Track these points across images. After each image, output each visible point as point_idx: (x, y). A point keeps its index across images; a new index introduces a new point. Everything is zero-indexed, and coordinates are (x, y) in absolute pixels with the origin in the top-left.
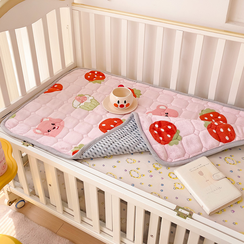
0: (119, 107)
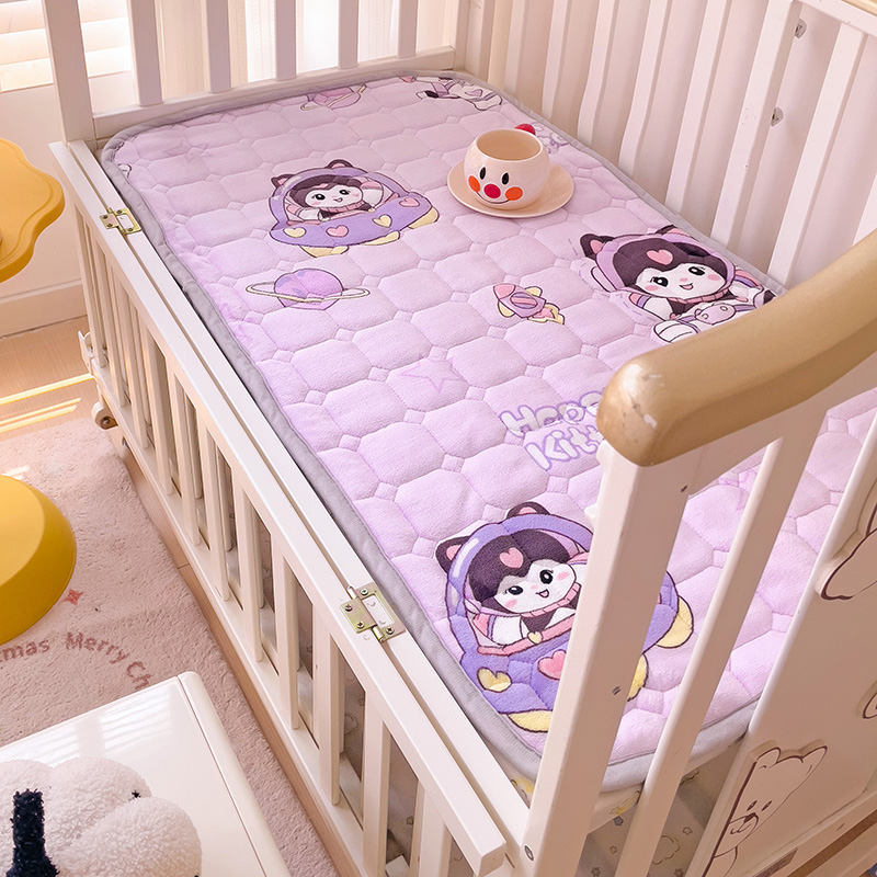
0: (482, 191)
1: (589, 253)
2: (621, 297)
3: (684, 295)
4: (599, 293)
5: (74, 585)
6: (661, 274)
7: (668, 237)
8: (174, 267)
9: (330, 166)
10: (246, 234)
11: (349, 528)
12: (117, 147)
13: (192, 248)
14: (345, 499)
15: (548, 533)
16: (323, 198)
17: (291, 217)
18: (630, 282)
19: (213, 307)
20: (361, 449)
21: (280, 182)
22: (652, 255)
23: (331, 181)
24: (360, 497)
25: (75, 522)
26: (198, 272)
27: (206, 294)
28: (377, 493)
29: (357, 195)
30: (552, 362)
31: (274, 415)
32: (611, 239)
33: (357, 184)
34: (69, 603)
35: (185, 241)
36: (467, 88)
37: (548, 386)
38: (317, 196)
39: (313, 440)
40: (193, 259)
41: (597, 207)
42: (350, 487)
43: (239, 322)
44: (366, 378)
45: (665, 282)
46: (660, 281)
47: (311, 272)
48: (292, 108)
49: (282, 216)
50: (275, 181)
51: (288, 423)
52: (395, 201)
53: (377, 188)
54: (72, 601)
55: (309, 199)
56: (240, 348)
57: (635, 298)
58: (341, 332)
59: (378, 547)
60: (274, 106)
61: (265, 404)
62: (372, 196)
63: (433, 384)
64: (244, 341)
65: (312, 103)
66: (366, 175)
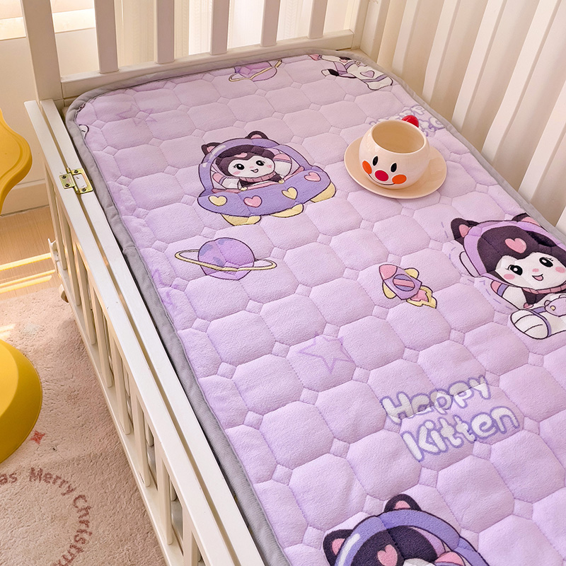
0: (373, 174)
1: (458, 237)
2: (483, 283)
3: (536, 286)
4: (466, 278)
5: (38, 427)
6: (517, 263)
7: (523, 225)
8: (118, 229)
9: (249, 137)
10: (178, 200)
11: (250, 513)
12: (79, 108)
13: (132, 210)
14: (247, 481)
15: (419, 530)
16: (242, 168)
17: (216, 185)
18: (491, 269)
19: (147, 272)
20: (263, 428)
21: (209, 149)
22: (509, 242)
23: (250, 151)
24: (260, 480)
25: (43, 375)
26: (136, 236)
27: (141, 258)
28: (275, 476)
29: (270, 166)
30: (426, 346)
31: (191, 387)
32: (475, 224)
33: (271, 156)
34: (34, 442)
35: (128, 204)
36: (362, 69)
37: (421, 372)
38: (238, 165)
39: (222, 417)
40: (133, 222)
41: (464, 191)
42: (252, 469)
43: (167, 289)
44: (270, 353)
45: (520, 272)
46: (516, 269)
47: (229, 241)
48: (221, 78)
49: (208, 184)
50: (204, 148)
51: (202, 395)
52: (301, 174)
53: (287, 161)
54: (36, 440)
55: (231, 169)
56: (166, 315)
57: (496, 285)
58: (251, 304)
59: (273, 536)
60: (208, 76)
61: (184, 374)
62: (282, 168)
63: (326, 364)
64: (170, 308)
65: (238, 76)
66: (278, 147)
